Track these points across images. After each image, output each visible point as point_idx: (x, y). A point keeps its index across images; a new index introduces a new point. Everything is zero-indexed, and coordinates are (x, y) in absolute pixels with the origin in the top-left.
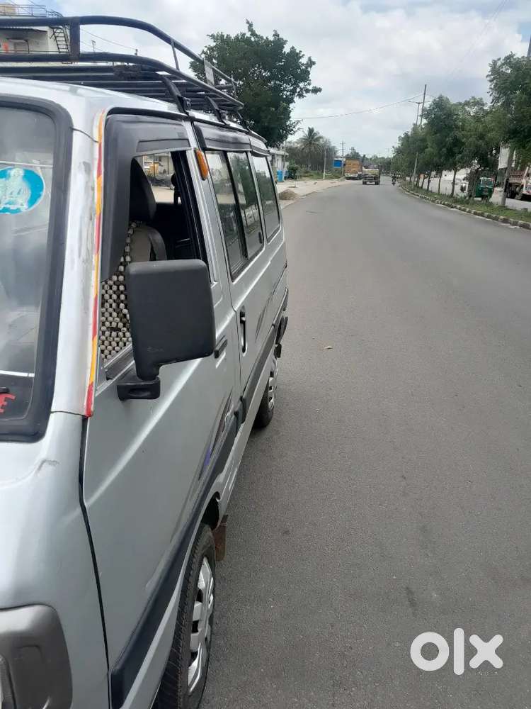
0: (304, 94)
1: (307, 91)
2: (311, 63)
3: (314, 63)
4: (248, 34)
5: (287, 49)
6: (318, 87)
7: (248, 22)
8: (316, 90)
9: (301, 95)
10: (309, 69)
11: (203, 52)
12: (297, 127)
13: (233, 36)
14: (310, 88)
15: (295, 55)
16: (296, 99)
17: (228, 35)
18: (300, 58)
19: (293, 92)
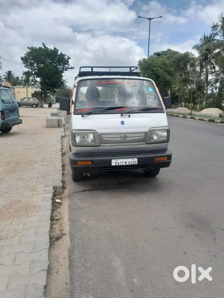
0: (68, 70)
1: (69, 68)
2: (69, 58)
3: (70, 58)
4: (43, 47)
5: (59, 53)
6: (72, 67)
7: (43, 43)
8: (72, 68)
9: (66, 70)
10: (69, 60)
11: (26, 54)
12: (66, 81)
13: (37, 48)
14: (70, 67)
15: (62, 55)
16: (65, 71)
17: (35, 48)
18: (65, 56)
19: (63, 69)
